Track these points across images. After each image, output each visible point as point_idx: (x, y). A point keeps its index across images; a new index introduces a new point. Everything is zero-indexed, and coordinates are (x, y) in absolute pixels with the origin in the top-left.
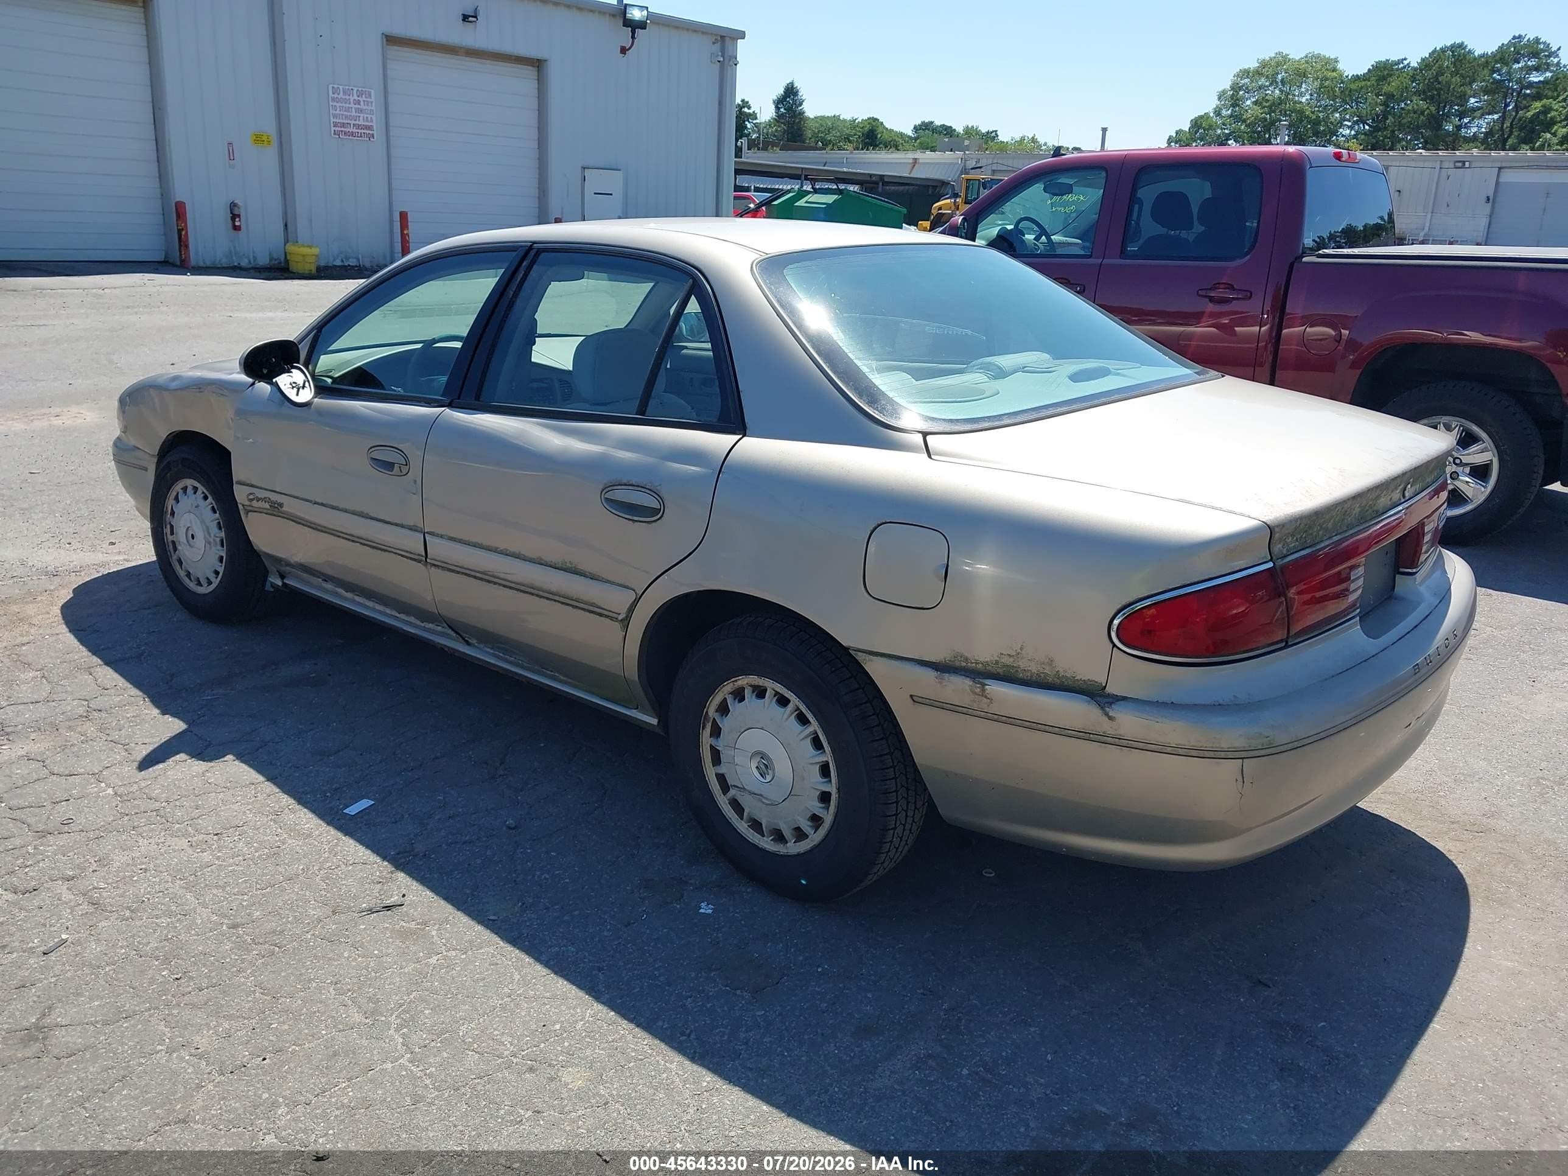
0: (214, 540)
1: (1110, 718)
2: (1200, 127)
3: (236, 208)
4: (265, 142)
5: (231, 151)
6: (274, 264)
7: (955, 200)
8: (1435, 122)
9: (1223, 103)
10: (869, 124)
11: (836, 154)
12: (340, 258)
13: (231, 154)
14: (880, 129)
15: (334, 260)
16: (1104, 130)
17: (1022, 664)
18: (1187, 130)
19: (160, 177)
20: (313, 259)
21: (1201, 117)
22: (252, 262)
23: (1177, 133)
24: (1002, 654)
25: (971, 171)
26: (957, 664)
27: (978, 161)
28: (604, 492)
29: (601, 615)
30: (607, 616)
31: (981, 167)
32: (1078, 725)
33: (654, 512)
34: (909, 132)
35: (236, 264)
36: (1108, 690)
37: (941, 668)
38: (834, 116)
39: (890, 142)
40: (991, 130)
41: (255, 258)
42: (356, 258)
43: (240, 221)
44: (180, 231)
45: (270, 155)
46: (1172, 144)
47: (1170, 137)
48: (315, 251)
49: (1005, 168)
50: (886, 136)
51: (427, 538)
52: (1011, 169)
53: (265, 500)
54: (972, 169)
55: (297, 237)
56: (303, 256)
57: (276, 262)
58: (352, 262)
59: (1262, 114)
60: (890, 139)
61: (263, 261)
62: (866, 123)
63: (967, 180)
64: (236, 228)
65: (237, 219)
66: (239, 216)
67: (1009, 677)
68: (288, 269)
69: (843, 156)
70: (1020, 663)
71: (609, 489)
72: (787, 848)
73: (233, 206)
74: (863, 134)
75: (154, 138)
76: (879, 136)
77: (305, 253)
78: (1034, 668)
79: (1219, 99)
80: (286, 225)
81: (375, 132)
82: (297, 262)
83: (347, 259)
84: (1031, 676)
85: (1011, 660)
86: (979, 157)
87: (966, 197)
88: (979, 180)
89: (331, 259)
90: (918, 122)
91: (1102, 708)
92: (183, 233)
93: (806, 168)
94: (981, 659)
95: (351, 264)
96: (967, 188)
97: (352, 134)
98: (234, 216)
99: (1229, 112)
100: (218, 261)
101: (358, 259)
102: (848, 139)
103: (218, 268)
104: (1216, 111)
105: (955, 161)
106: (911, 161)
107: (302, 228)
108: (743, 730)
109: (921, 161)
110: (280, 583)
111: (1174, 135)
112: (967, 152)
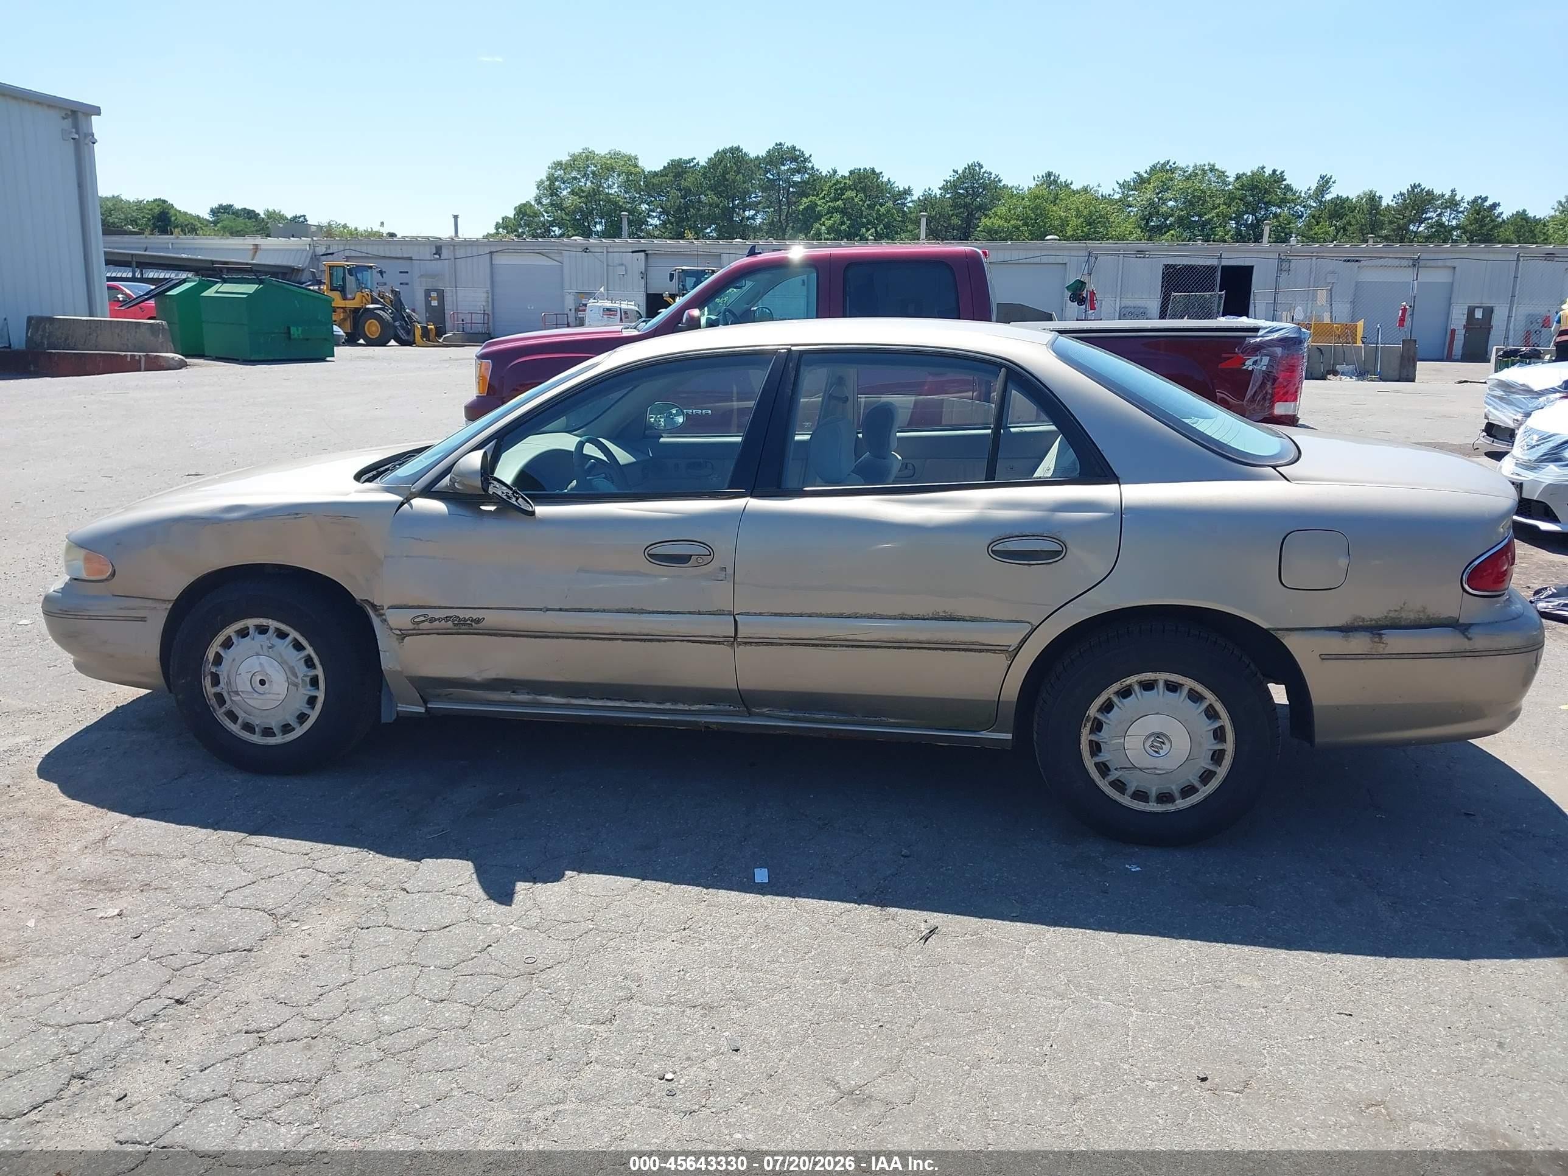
0: (303, 680)
1: (1470, 639)
2: (525, 214)
7: (319, 288)
8: (728, 213)
9: (542, 192)
10: (158, 206)
11: (158, 238)
14: (172, 212)
16: (456, 217)
17: (1404, 615)
18: (512, 217)
21: (524, 205)
23: (503, 219)
24: (1390, 611)
25: (321, 257)
26: (1356, 624)
27: (328, 247)
28: (991, 546)
29: (981, 651)
30: (988, 651)
31: (332, 254)
32: (1448, 648)
33: (1058, 553)
34: (206, 215)
36: (1461, 621)
37: (1345, 630)
38: (113, 197)
39: (186, 225)
40: (298, 215)
46: (501, 230)
47: (497, 223)
49: (360, 255)
50: (181, 219)
51: (737, 618)
52: (364, 255)
53: (447, 619)
54: (323, 255)
59: (580, 203)
60: (187, 222)
62: (154, 205)
63: (330, 266)
67: (1396, 626)
69: (167, 241)
70: (1403, 615)
71: (996, 543)
72: (1176, 805)
74: (153, 217)
76: (173, 219)
78: (1412, 616)
79: (538, 188)
84: (1411, 622)
85: (1397, 613)
86: (328, 243)
87: (331, 284)
88: (343, 267)
90: (215, 205)
91: (1463, 634)
93: (136, 255)
94: (1375, 617)
96: (331, 275)
99: (548, 201)
102: (136, 222)
104: (536, 200)
105: (303, 248)
106: (252, 247)
108: (1134, 720)
109: (262, 247)
110: (422, 710)
111: (501, 222)
112: (315, 238)
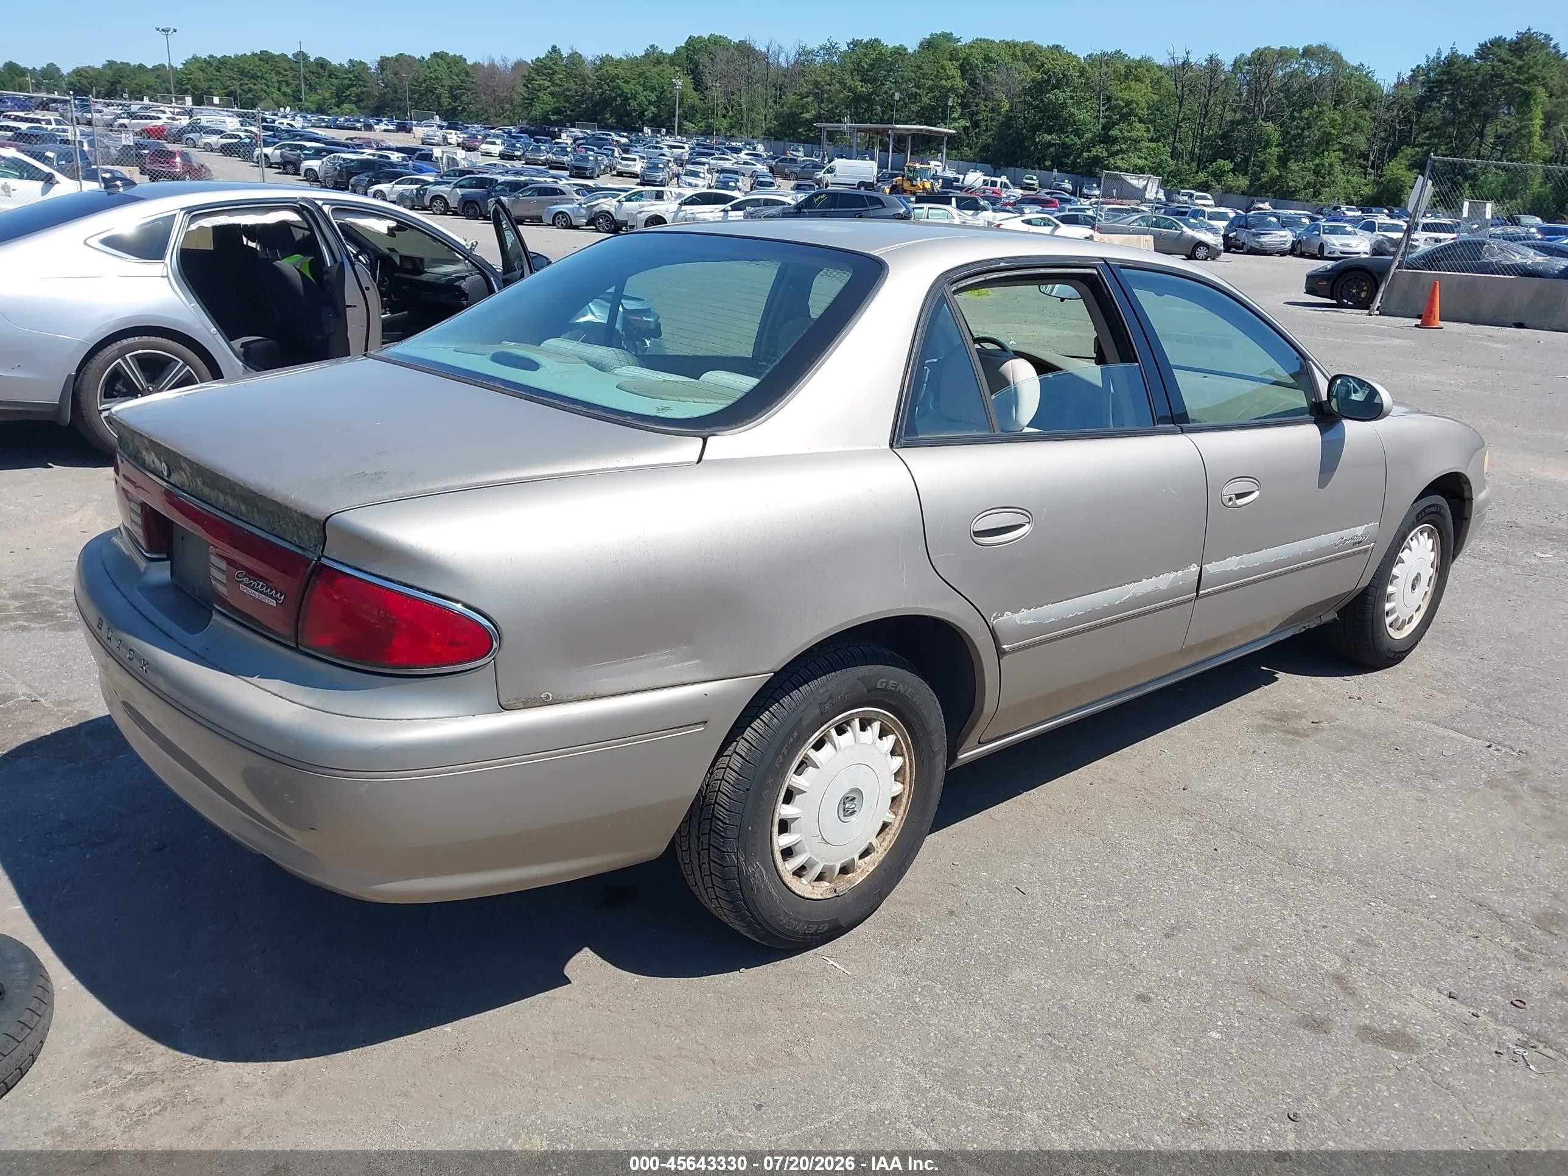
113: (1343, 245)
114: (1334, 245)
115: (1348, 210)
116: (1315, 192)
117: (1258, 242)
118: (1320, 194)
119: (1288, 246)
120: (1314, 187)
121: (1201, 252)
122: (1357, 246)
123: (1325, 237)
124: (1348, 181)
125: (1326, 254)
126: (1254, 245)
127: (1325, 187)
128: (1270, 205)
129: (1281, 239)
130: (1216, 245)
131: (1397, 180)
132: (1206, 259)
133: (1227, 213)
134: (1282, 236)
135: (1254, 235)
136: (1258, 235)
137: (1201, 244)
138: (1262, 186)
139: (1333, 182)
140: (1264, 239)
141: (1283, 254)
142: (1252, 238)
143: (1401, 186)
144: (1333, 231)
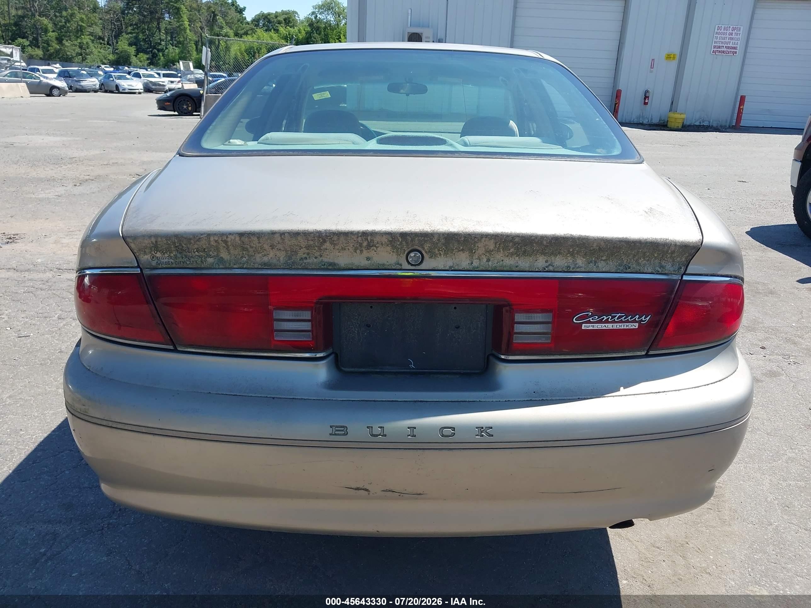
3: (648, 93)
4: (672, 58)
5: (653, 63)
6: (661, 123)
12: (699, 121)
13: (652, 66)
15: (696, 122)
19: (614, 78)
20: (681, 121)
22: (650, 121)
35: (641, 122)
41: (651, 119)
42: (709, 121)
43: (648, 100)
44: (616, 104)
45: (674, 64)
48: (683, 116)
55: (677, 109)
56: (676, 119)
57: (663, 122)
58: (706, 124)
61: (656, 121)
64: (646, 104)
65: (647, 99)
66: (648, 97)
68: (667, 125)
73: (647, 92)
75: (616, 58)
77: (678, 117)
80: (672, 102)
81: (737, 51)
82: (671, 122)
83: (703, 122)
89: (694, 121)
92: (617, 105)
95: (705, 125)
97: (723, 52)
98: (646, 97)
100: (632, 120)
101: (710, 122)
103: (631, 123)
107: (681, 104)
113: (129, 85)
114: (124, 85)
115: (106, 67)
116: (83, 58)
117: (80, 85)
118: (86, 59)
119: (98, 87)
120: (82, 55)
121: (55, 92)
122: (136, 86)
123: (118, 82)
124: (99, 52)
125: (121, 90)
126: (78, 87)
127: (88, 55)
128: (60, 65)
129: (92, 83)
130: (64, 88)
131: (126, 51)
132: (59, 96)
133: (53, 70)
134: (92, 82)
135: (76, 81)
136: (79, 81)
137: (54, 87)
138: (51, 55)
139: (91, 52)
140: (83, 83)
141: (96, 91)
142: (76, 83)
143: (129, 55)
144: (120, 78)
